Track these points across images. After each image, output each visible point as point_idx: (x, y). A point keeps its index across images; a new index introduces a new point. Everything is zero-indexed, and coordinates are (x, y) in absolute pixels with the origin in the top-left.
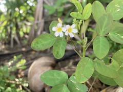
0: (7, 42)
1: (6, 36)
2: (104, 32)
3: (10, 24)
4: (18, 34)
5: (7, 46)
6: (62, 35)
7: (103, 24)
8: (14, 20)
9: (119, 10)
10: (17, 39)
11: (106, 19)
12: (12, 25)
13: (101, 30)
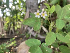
0: (7, 32)
1: (7, 29)
2: (62, 17)
3: (11, 22)
4: (14, 28)
5: (7, 34)
6: (39, 17)
7: (61, 13)
8: (13, 20)
9: (69, 10)
10: (13, 30)
11: (63, 11)
12: (11, 23)
13: (60, 16)
